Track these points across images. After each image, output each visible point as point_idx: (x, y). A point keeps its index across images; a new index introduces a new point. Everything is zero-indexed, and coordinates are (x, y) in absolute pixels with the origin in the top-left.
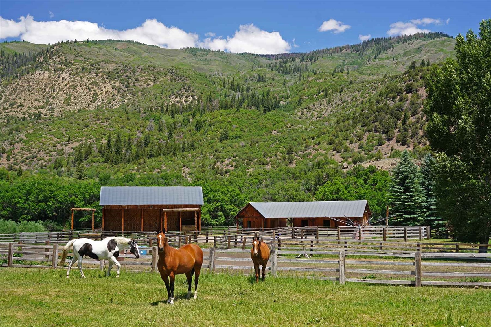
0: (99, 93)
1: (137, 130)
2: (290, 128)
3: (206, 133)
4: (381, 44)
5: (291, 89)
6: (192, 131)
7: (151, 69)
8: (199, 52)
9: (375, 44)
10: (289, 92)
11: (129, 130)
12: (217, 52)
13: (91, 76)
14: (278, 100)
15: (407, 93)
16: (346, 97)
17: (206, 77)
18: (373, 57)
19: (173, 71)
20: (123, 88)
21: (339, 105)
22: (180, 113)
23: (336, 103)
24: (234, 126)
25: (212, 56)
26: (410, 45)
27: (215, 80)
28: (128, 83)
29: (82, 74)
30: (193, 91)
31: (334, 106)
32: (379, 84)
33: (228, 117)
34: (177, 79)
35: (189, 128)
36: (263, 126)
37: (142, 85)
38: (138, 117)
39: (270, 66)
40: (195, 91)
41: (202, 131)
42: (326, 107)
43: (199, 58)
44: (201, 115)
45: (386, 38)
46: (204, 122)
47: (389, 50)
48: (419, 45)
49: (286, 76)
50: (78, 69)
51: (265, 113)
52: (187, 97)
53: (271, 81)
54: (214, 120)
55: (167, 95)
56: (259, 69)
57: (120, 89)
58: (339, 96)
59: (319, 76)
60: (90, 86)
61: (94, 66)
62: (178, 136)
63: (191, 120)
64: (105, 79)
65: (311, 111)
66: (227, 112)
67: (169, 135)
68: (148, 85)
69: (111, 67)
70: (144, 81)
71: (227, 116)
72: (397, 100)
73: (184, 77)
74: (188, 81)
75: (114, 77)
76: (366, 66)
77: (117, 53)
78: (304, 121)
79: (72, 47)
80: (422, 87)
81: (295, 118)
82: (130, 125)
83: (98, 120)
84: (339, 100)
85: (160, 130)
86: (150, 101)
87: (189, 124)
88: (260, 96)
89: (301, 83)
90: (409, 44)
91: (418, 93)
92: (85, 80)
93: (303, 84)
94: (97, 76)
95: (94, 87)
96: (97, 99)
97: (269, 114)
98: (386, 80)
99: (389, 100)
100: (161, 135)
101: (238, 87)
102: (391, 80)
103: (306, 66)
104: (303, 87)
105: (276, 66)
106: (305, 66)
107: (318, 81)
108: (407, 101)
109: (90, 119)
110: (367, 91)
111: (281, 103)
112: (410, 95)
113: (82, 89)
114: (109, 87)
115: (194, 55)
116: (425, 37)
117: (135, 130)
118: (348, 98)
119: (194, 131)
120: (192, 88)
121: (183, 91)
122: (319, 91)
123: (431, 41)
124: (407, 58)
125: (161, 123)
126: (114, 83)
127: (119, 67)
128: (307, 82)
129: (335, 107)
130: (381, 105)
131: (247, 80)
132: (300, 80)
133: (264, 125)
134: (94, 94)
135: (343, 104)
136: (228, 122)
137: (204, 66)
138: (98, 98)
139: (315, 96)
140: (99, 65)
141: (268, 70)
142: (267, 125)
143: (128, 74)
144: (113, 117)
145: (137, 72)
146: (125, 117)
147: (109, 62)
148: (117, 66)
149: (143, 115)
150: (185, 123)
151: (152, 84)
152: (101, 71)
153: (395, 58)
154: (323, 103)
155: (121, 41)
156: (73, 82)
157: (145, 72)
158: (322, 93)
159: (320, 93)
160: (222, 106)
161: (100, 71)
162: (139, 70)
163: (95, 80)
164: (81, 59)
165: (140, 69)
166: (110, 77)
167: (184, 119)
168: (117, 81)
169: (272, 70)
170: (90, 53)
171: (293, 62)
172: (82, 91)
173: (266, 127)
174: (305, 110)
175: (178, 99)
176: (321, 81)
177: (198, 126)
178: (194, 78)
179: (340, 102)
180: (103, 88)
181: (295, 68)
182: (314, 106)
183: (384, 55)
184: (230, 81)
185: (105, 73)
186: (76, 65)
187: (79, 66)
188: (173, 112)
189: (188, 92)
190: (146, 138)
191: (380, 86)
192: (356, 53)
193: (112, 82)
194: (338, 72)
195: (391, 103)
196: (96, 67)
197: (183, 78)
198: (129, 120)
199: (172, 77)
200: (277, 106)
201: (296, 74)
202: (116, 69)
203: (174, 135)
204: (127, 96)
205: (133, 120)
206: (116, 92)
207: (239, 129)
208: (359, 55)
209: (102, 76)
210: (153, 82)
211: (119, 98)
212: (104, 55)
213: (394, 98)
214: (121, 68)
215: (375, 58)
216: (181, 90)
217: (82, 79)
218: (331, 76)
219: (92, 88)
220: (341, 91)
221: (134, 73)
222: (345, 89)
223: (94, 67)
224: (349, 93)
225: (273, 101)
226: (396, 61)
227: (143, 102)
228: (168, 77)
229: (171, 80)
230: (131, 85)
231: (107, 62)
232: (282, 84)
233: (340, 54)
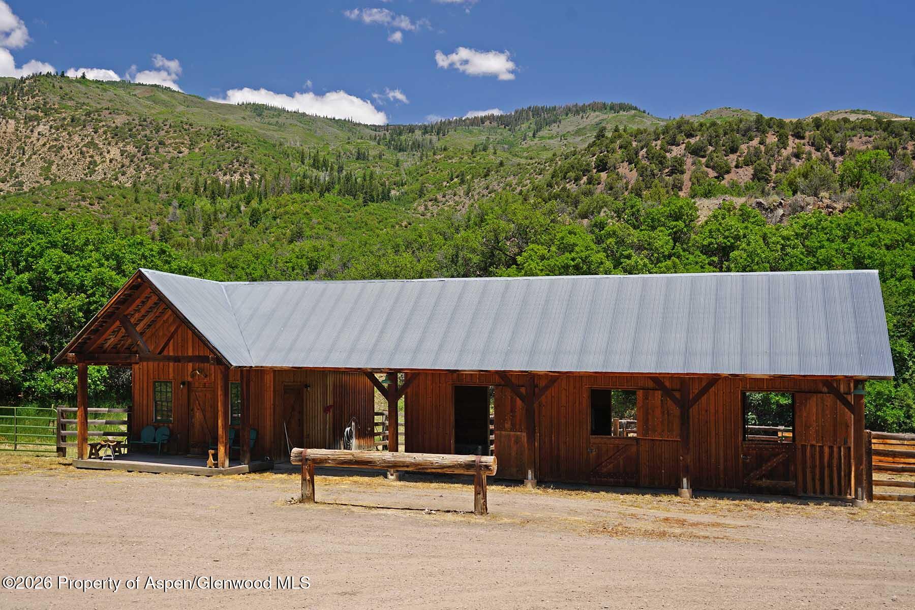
0: (98, 162)
1: (151, 219)
2: (406, 227)
3: (267, 229)
4: (540, 116)
5: (408, 172)
6: (244, 226)
7: (186, 127)
8: (266, 111)
9: (533, 115)
10: (404, 175)
11: (136, 218)
12: (295, 112)
13: (85, 132)
14: (387, 187)
15: (599, 171)
16: (495, 183)
17: (274, 146)
18: (531, 134)
19: (221, 132)
20: (139, 155)
21: (483, 196)
22: (225, 196)
23: (479, 193)
24: (314, 220)
25: (287, 119)
26: (585, 120)
27: (289, 152)
28: (147, 147)
29: (71, 129)
30: (252, 166)
31: (476, 197)
32: (547, 164)
33: (305, 206)
34: (227, 145)
35: (239, 220)
36: (362, 222)
37: (170, 152)
38: (155, 198)
39: (375, 139)
40: (256, 166)
41: (261, 226)
42: (462, 199)
43: (266, 120)
44: (261, 201)
45: (548, 107)
46: (265, 212)
47: (554, 124)
48: (597, 120)
49: (399, 154)
50: (64, 119)
51: (365, 203)
52: (241, 175)
53: (377, 160)
54: (282, 210)
55: (209, 171)
56: (359, 141)
57: (134, 156)
58: (483, 183)
59: (451, 154)
60: (84, 149)
61: (92, 115)
62: (220, 233)
63: (242, 208)
64: (110, 140)
65: (440, 204)
66: (302, 198)
67: (204, 229)
68: (181, 153)
69: (120, 120)
70: (173, 145)
71: (304, 204)
72: (582, 182)
73: (238, 142)
74: (244, 150)
75: (124, 136)
76: (521, 146)
77: (132, 100)
78: (428, 220)
79: (56, 84)
80: (623, 162)
81: (414, 215)
82: (139, 211)
83: (84, 199)
84: (484, 189)
85: (190, 221)
86: (182, 178)
87: (240, 214)
88: (359, 180)
89: (423, 163)
90: (582, 117)
91: (617, 171)
92: (77, 138)
93: (426, 165)
94: (95, 133)
95: (91, 150)
96: (95, 171)
97: (372, 206)
98: (557, 159)
99: (569, 182)
100: (190, 230)
101: (325, 164)
102: (566, 159)
103: (431, 142)
104: (426, 168)
105: (385, 138)
106: (428, 140)
107: (450, 161)
108: (599, 184)
109: (70, 198)
110: (528, 175)
111: (393, 192)
112: (603, 175)
113: (71, 153)
114: (115, 152)
115: (259, 115)
116: (606, 109)
117: (148, 219)
118: (498, 185)
119: (247, 226)
120: (250, 161)
121: (236, 165)
122: (452, 176)
123: (614, 115)
124: (581, 138)
125: (192, 211)
126: (124, 146)
127: (134, 120)
128: (433, 162)
129: (478, 200)
130: (556, 190)
131: (339, 156)
132: (421, 159)
133: (364, 220)
134: (90, 163)
135: (489, 195)
136: (305, 215)
137: (274, 133)
138: (97, 169)
139: (445, 184)
140: (99, 116)
141: (373, 143)
142: (369, 222)
143: (148, 132)
144: (111, 196)
145: (163, 130)
146: (131, 197)
147: (116, 111)
148: (131, 118)
149: (165, 196)
150: (234, 211)
151: (186, 151)
152: (103, 126)
153: (563, 138)
154: (458, 192)
155: (143, 85)
156: (56, 140)
157: (175, 131)
158: (456, 180)
159: (453, 180)
160: (296, 188)
161: (101, 124)
162: (165, 128)
163: (92, 139)
164: (70, 103)
165: (168, 126)
166: (117, 135)
167: (232, 207)
168: (128, 143)
169: (379, 144)
170: (86, 95)
171: (410, 134)
172: (72, 156)
173: (366, 224)
174: (430, 203)
175: (228, 177)
176: (454, 161)
177: (255, 219)
178: (254, 146)
179: (485, 192)
180: (105, 154)
181: (414, 143)
182: (444, 197)
183: (546, 131)
184: (312, 155)
185: (110, 130)
186: (61, 113)
187: (67, 115)
188: (213, 192)
189: (244, 166)
190: (163, 232)
191: (548, 168)
192: (505, 127)
193: (121, 145)
194: (480, 151)
195: (572, 188)
196: (95, 117)
197: (236, 145)
198: (138, 203)
199: (219, 141)
200: (386, 197)
201: (415, 153)
202: (128, 124)
203: (213, 231)
204: (144, 168)
205: (144, 204)
206: (127, 162)
207: (323, 226)
208: (510, 130)
209: (105, 133)
210: (187, 148)
211: (131, 171)
212: (110, 101)
213: (577, 179)
214: (137, 122)
215: (534, 136)
216: (232, 163)
217: (70, 136)
218: (470, 154)
219: (88, 152)
220: (486, 175)
221: (157, 132)
222: (493, 172)
223: (91, 117)
224: (499, 178)
225: (380, 189)
226: (565, 142)
227: (171, 179)
228: (213, 141)
229: (218, 147)
230: (152, 150)
231: (113, 112)
232: (394, 165)
233: (481, 128)
